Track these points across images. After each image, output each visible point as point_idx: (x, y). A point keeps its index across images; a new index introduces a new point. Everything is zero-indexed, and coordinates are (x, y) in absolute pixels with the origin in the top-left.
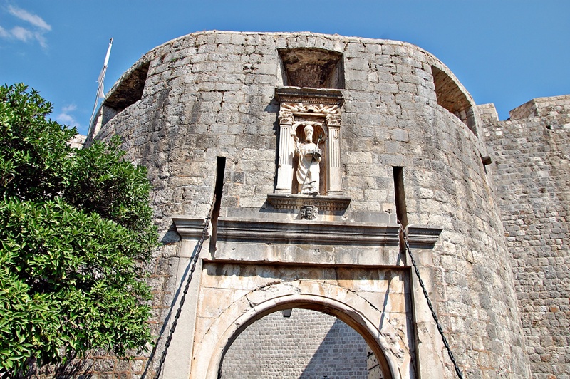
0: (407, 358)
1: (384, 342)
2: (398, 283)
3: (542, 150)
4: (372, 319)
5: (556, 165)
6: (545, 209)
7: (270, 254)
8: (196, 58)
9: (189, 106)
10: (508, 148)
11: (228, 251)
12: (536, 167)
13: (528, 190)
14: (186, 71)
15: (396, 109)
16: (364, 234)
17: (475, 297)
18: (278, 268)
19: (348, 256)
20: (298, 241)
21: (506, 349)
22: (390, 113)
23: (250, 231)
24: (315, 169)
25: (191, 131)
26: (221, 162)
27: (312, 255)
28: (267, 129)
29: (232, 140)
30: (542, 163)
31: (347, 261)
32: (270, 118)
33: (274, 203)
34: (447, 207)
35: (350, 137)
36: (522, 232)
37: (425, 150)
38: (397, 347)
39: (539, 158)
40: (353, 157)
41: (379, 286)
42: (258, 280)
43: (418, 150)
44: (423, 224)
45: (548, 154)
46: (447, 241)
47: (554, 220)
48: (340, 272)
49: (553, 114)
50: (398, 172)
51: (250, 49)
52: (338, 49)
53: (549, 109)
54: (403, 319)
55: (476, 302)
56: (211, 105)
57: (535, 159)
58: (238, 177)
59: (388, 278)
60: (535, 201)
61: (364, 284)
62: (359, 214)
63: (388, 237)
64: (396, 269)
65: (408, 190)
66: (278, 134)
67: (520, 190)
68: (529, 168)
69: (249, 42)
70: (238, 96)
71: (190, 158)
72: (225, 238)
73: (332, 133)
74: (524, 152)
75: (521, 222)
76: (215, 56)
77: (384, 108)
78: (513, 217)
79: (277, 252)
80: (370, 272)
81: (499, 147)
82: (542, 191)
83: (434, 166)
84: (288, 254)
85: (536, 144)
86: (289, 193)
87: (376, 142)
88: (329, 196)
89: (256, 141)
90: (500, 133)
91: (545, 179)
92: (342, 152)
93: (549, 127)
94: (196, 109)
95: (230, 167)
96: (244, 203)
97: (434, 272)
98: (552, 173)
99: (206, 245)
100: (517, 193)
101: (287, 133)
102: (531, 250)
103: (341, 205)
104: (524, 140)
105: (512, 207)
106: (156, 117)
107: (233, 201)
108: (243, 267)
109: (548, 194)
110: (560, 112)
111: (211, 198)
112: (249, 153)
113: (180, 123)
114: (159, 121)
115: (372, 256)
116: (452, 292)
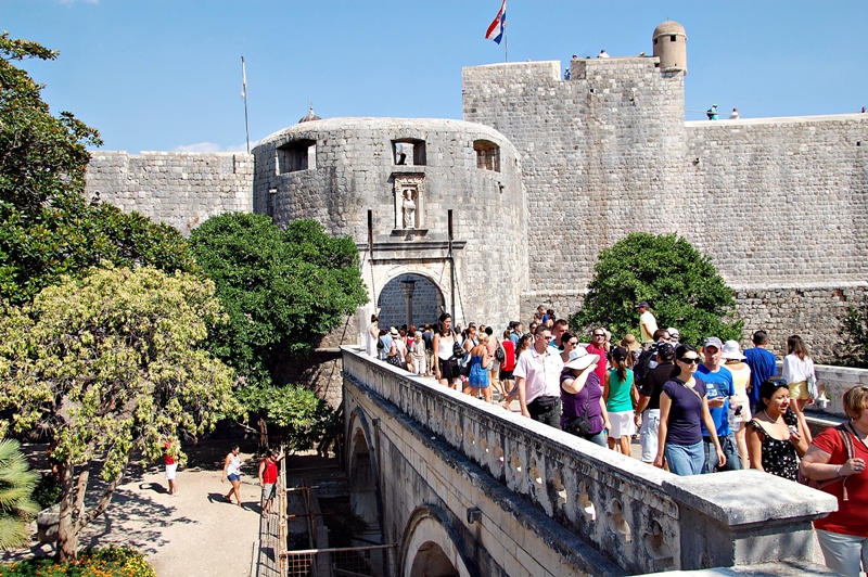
0: (450, 293)
1: (441, 288)
2: (448, 263)
3: (582, 112)
4: (437, 280)
5: (591, 126)
6: (575, 163)
7: (395, 255)
8: (348, 148)
9: (349, 180)
10: (557, 108)
11: (379, 255)
12: (575, 127)
13: (565, 146)
14: (343, 155)
15: (451, 177)
16: (435, 245)
17: (481, 267)
18: (399, 261)
19: (427, 254)
20: (407, 249)
21: (495, 286)
22: (448, 180)
23: (387, 247)
24: (413, 213)
25: (353, 195)
26: (370, 212)
27: (413, 255)
28: (390, 193)
29: (373, 200)
30: (580, 124)
31: (427, 256)
32: (390, 186)
33: (395, 233)
34: (472, 228)
35: (429, 194)
36: (555, 181)
37: (464, 200)
38: (446, 290)
39: (579, 119)
40: (429, 206)
41: (440, 265)
42: (391, 266)
43: (461, 200)
44: (459, 240)
45: (586, 116)
46: (469, 246)
47: (579, 172)
48: (424, 261)
49: (598, 78)
50: (450, 212)
51: (376, 141)
52: (423, 138)
53: (596, 73)
54: (449, 278)
55: (481, 269)
56: (360, 180)
57: (576, 119)
58: (379, 220)
59: (444, 262)
60: (569, 156)
61: (434, 265)
62: (432, 236)
63: (444, 245)
64: (447, 258)
65: (454, 222)
66: (395, 195)
67: (560, 146)
68: (570, 128)
69: (375, 136)
70: (373, 173)
71: (355, 211)
72: (377, 250)
73: (420, 194)
74: (569, 113)
75: (556, 172)
76: (358, 147)
77: (445, 176)
78: (551, 169)
79: (398, 254)
80: (436, 260)
81: (550, 107)
82: (576, 148)
83: (468, 208)
84: (403, 255)
85: (579, 106)
86: (401, 228)
87: (441, 197)
88: (420, 228)
89: (384, 200)
90: (553, 94)
91: (580, 138)
92: (425, 204)
93: (592, 91)
94: (353, 182)
95: (374, 215)
96: (382, 233)
97: (462, 259)
98: (586, 133)
99: (369, 253)
100: (557, 149)
101: (399, 195)
102: (560, 196)
103: (424, 232)
104: (571, 101)
105: (552, 160)
106: (331, 184)
107: (377, 232)
108: (384, 261)
109: (579, 151)
110: (604, 77)
111: (367, 231)
112: (382, 207)
113: (346, 190)
114: (334, 187)
115: (437, 254)
116: (469, 267)
